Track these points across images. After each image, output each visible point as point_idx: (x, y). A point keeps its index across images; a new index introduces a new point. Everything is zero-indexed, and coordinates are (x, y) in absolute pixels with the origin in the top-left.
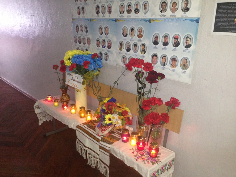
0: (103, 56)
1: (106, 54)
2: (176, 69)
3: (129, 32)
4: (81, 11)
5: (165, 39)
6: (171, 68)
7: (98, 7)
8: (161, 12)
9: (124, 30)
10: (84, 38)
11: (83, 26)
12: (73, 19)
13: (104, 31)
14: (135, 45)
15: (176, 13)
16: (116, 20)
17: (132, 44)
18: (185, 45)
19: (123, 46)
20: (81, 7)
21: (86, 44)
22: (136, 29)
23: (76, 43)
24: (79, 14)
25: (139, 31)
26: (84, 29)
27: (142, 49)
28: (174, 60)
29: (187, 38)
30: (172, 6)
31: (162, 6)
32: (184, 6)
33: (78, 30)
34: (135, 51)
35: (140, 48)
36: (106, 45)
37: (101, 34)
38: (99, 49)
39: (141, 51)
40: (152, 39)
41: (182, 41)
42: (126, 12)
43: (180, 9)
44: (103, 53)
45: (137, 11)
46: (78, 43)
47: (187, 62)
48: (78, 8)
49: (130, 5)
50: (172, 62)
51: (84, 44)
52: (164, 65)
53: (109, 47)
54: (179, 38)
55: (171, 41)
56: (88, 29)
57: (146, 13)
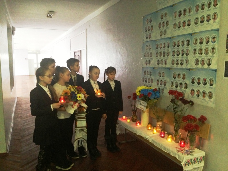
0: (161, 91)
1: (163, 89)
2: (205, 98)
3: (177, 76)
4: (148, 62)
5: (198, 80)
6: (202, 98)
7: (158, 61)
8: (196, 65)
9: (174, 75)
10: (149, 79)
11: (149, 72)
12: (143, 67)
13: (162, 74)
14: (181, 84)
15: (204, 66)
16: (169, 69)
17: (179, 83)
18: (210, 84)
19: (173, 84)
20: (148, 60)
21: (150, 82)
22: (181, 74)
23: (144, 82)
24: (147, 64)
25: (183, 76)
26: (149, 73)
27: (185, 86)
28: (204, 93)
29: (211, 80)
30: (202, 62)
31: (196, 62)
32: (208, 62)
33: (146, 74)
34: (181, 88)
35: (184, 86)
36: (163, 83)
37: (160, 77)
38: (158, 86)
39: (184, 87)
40: (191, 80)
41: (208, 82)
42: (175, 64)
43: (206, 64)
44: (161, 88)
45: (182, 64)
46: (145, 82)
47: (211, 94)
48: (146, 61)
49: (178, 61)
50: (203, 94)
51: (149, 82)
52: (199, 96)
53: (165, 85)
54: (206, 80)
55: (202, 82)
56: (152, 74)
57: (187, 65)
